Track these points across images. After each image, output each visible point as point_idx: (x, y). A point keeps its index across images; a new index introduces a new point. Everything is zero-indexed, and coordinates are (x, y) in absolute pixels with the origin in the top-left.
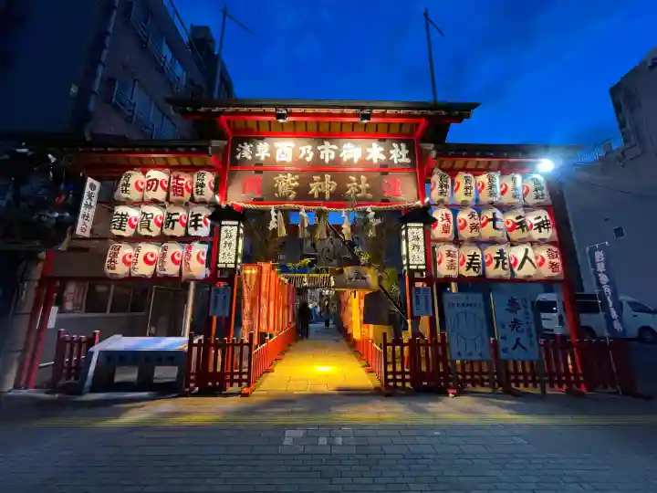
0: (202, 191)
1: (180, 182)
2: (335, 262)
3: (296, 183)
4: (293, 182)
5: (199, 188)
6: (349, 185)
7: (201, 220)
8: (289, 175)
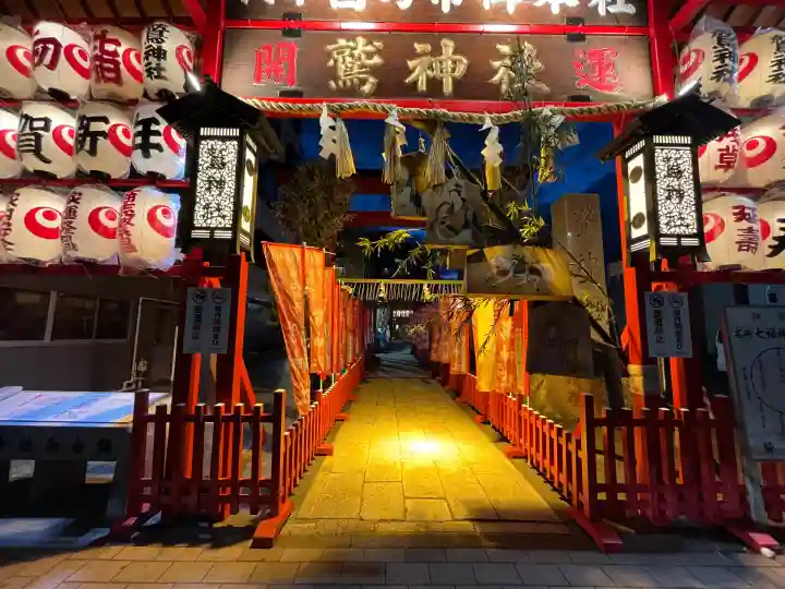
0: (159, 68)
1: (110, 47)
2: (466, 234)
3: (377, 60)
4: (369, 55)
5: (153, 61)
6: (496, 64)
7: (157, 133)
8: (361, 40)
